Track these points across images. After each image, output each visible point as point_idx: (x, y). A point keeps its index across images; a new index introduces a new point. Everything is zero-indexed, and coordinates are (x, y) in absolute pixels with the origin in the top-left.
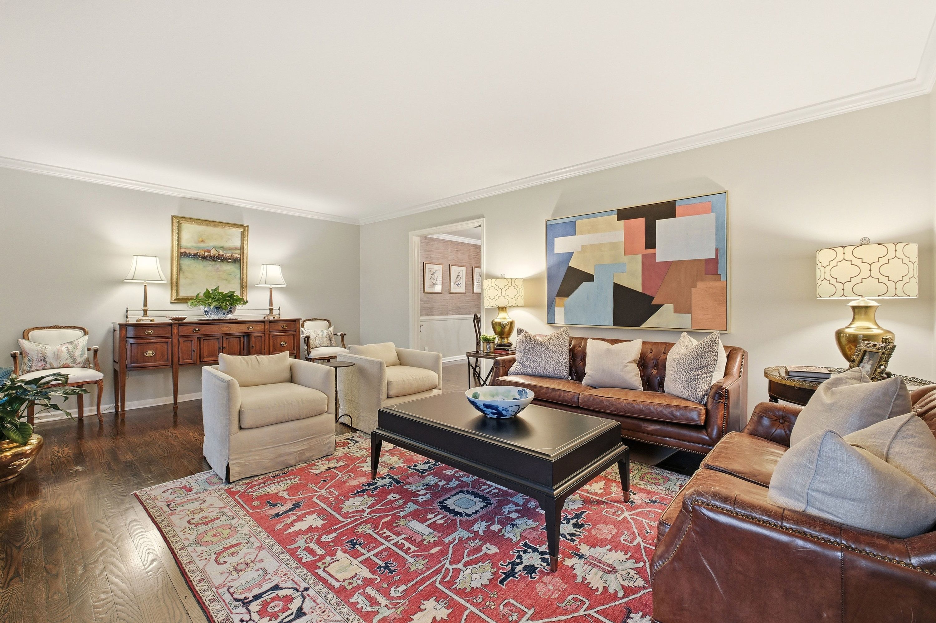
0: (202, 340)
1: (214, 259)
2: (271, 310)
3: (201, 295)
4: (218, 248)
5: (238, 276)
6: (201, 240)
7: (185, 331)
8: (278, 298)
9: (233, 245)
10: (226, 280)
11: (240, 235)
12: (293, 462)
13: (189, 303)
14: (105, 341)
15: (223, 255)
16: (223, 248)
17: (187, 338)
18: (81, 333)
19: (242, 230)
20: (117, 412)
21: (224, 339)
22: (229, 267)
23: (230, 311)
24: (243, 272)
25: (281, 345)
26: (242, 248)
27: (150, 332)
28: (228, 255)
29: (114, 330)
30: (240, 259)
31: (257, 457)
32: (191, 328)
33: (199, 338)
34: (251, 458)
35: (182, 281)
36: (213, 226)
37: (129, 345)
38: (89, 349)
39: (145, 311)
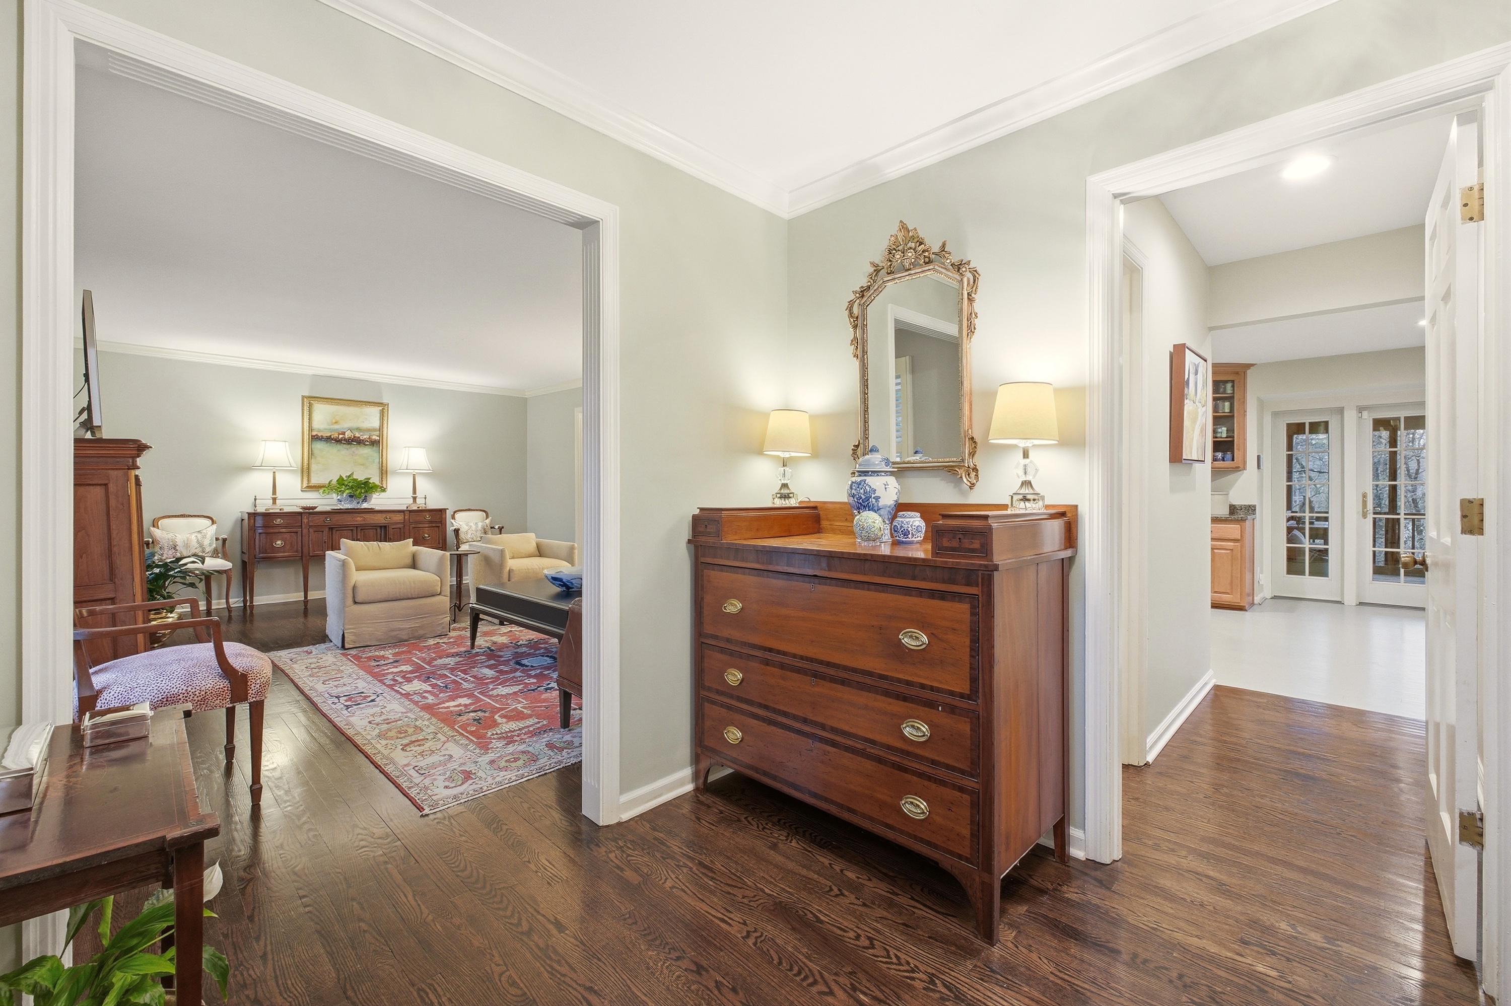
0: (334, 531)
1: (350, 441)
2: (415, 499)
3: (334, 482)
4: (354, 429)
5: (378, 460)
6: (334, 421)
7: (319, 520)
8: (422, 484)
9: (370, 425)
10: (363, 465)
11: (379, 415)
12: (405, 637)
13: (321, 491)
14: (233, 531)
15: (359, 437)
16: (359, 430)
17: (318, 529)
18: (209, 522)
19: (381, 408)
20: (245, 606)
21: (359, 529)
22: (366, 451)
23: (365, 500)
24: (382, 455)
25: (424, 538)
26: (381, 429)
27: (278, 521)
28: (365, 437)
29: (242, 520)
30: (379, 442)
31: (371, 629)
32: (322, 517)
33: (331, 529)
34: (364, 629)
35: (314, 467)
36: (349, 405)
37: (257, 535)
38: (217, 539)
39: (274, 500)
